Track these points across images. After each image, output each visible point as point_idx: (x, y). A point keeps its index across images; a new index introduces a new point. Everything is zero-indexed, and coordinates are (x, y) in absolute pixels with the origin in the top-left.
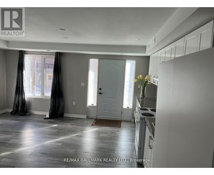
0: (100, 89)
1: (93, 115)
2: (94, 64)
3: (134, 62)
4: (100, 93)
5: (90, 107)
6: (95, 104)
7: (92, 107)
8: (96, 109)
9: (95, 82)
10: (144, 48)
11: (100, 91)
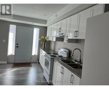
0: (17, 44)
1: (12, 61)
2: (13, 28)
3: (38, 29)
4: (17, 47)
5: (10, 56)
6: (13, 54)
7: (11, 56)
8: (14, 57)
9: (13, 40)
10: (45, 21)
11: (17, 45)
